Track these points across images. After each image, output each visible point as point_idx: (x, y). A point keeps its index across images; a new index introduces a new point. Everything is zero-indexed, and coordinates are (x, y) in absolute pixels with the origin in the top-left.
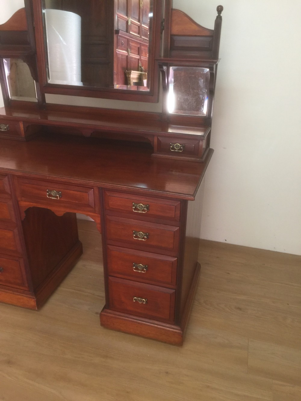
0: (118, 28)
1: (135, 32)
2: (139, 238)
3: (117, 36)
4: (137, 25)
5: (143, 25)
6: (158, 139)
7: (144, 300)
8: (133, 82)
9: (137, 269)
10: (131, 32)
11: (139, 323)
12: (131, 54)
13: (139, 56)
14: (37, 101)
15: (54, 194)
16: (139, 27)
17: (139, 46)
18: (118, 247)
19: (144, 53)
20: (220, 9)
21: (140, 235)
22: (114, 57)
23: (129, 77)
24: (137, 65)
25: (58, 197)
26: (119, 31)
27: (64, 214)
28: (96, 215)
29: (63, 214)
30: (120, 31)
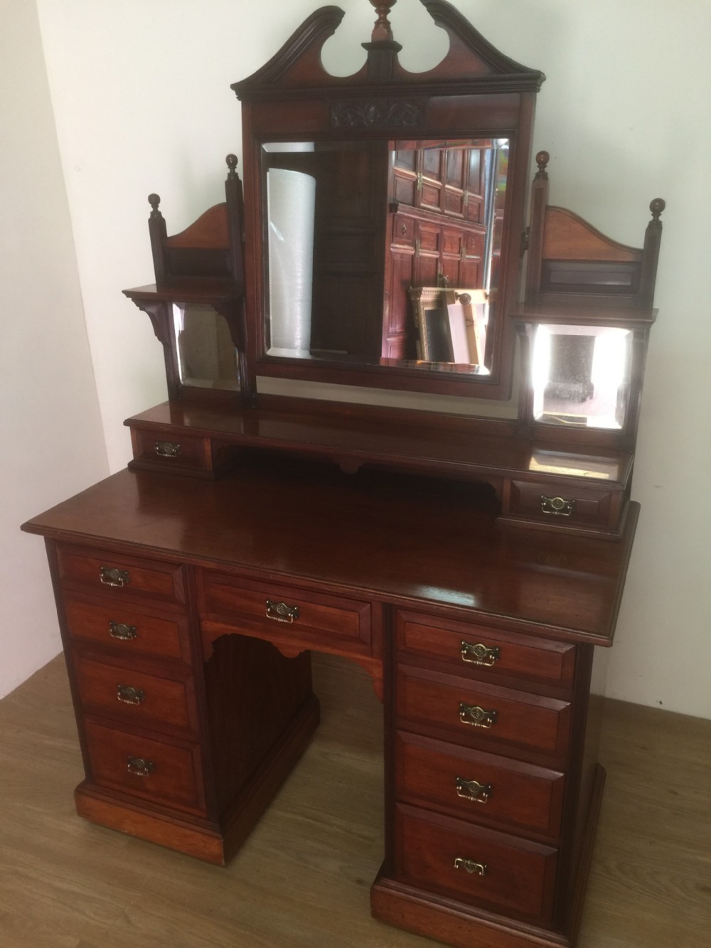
0: (395, 199)
1: (431, 203)
2: (475, 722)
3: (394, 215)
4: (436, 188)
5: (447, 186)
6: (513, 486)
7: (480, 866)
8: (426, 311)
9: (465, 791)
10: (422, 205)
11: (465, 919)
12: (421, 250)
13: (437, 252)
14: (239, 389)
15: (282, 613)
16: (439, 191)
17: (438, 231)
18: (420, 737)
19: (448, 245)
20: (657, 206)
21: (475, 714)
22: (386, 260)
23: (418, 302)
24: (433, 273)
25: (290, 617)
26: (398, 205)
27: (300, 653)
28: (374, 660)
29: (298, 653)
30: (400, 204)
